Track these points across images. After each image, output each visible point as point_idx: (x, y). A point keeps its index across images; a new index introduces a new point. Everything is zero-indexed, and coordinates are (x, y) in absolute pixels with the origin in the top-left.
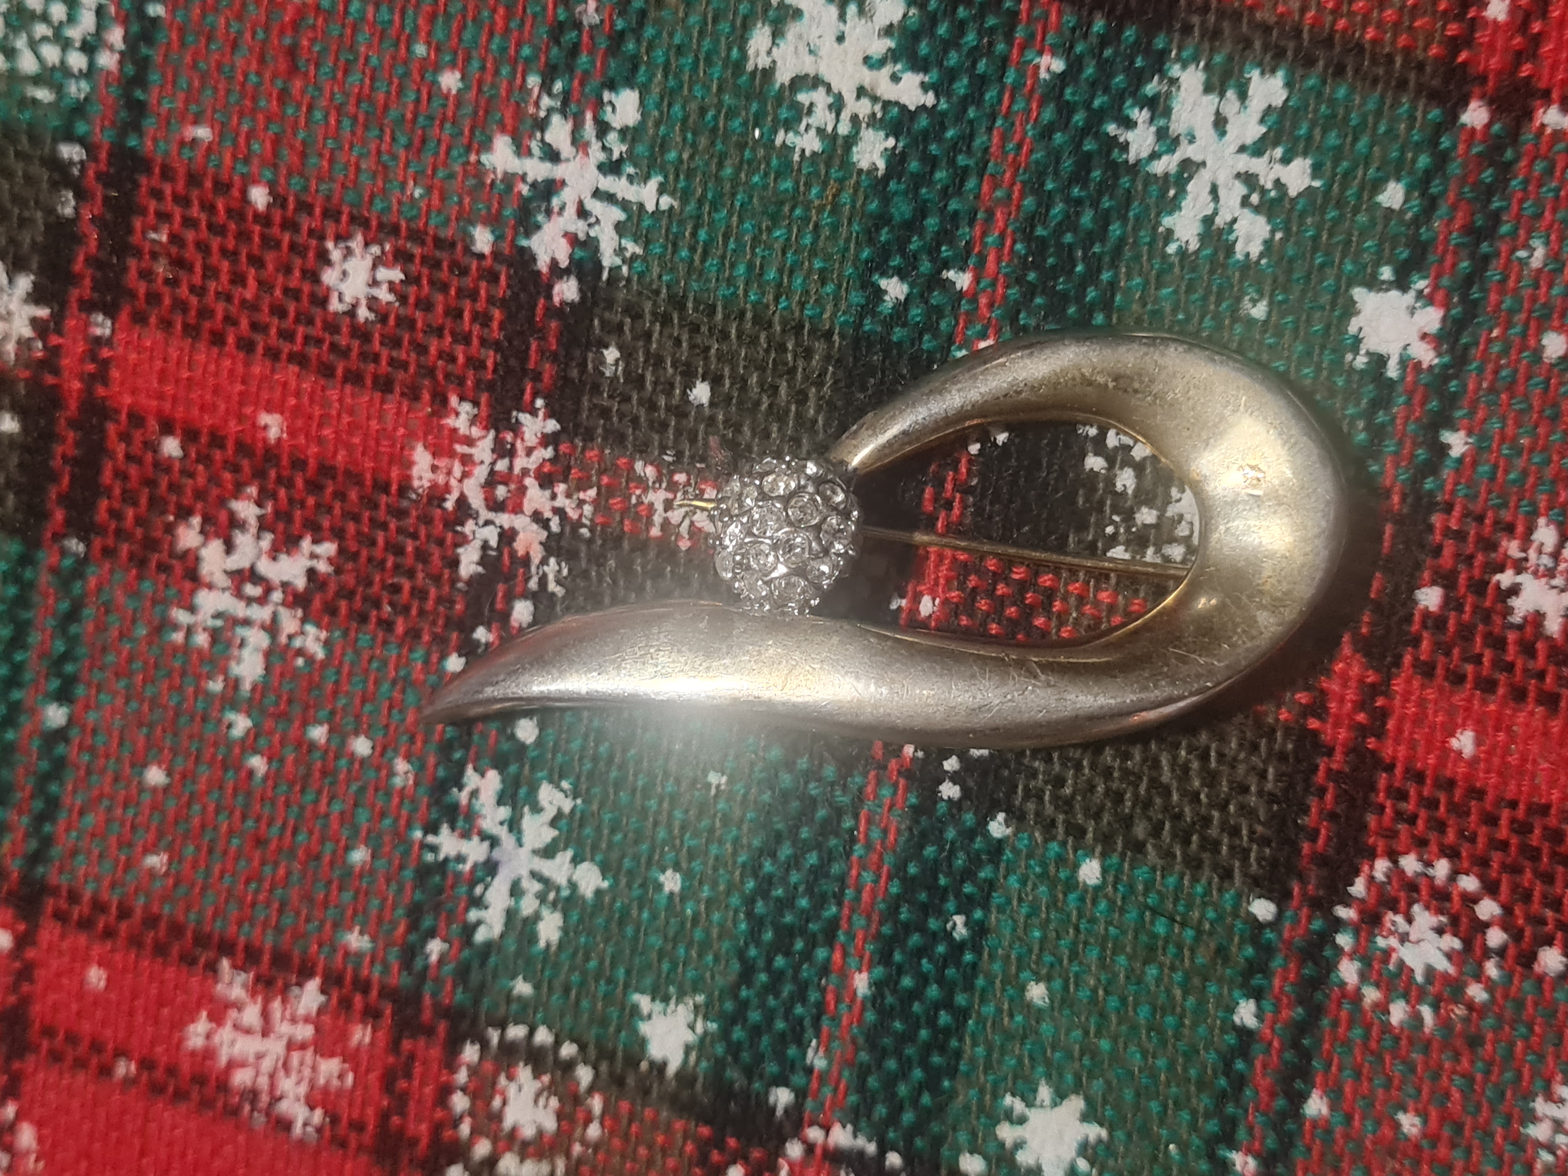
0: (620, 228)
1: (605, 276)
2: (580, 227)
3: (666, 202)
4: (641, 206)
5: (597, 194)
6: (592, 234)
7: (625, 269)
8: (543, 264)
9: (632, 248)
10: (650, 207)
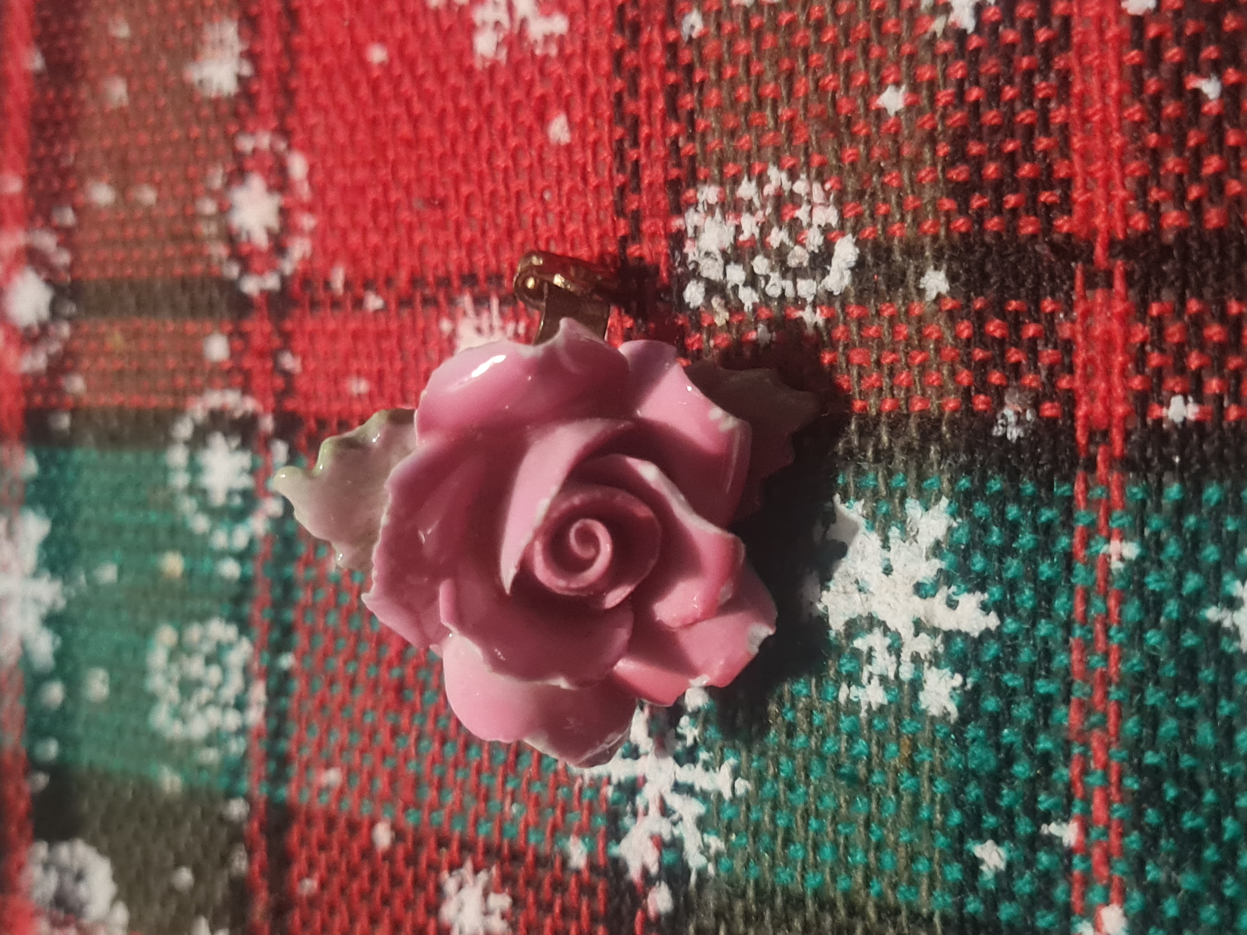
0: (702, 824)
1: (693, 878)
2: (664, 829)
3: (742, 786)
4: (720, 795)
5: (677, 787)
6: (676, 832)
7: (711, 869)
8: (634, 874)
9: (715, 843)
10: (727, 794)
